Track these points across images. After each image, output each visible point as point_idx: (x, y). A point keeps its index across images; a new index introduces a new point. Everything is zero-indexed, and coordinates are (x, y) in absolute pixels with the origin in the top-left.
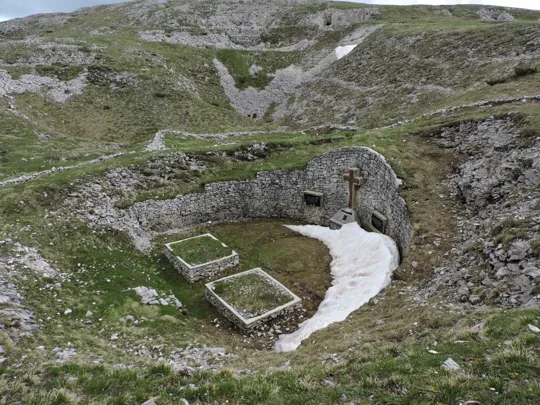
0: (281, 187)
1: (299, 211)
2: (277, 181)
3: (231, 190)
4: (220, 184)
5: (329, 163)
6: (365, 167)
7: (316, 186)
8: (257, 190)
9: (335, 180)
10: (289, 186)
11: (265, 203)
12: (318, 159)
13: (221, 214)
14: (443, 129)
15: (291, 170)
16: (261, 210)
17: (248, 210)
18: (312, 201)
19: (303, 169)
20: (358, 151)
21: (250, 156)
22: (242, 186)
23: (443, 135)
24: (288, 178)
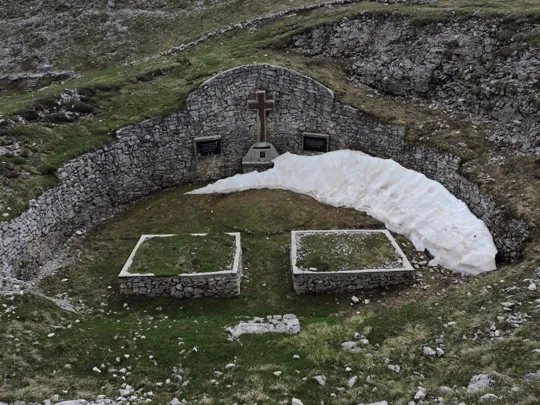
0: (156, 144)
1: (190, 169)
2: (148, 137)
3: (89, 169)
4: (73, 163)
5: (218, 93)
6: (272, 87)
7: (206, 128)
8: (123, 158)
9: (231, 114)
10: (167, 139)
11: (138, 175)
12: (203, 91)
13: (86, 215)
14: (295, 38)
15: (165, 115)
16: (134, 187)
17: (116, 194)
18: (208, 149)
19: (181, 110)
20: (258, 69)
21: (67, 114)
22: (101, 159)
23: (297, 44)
24: (165, 128)
